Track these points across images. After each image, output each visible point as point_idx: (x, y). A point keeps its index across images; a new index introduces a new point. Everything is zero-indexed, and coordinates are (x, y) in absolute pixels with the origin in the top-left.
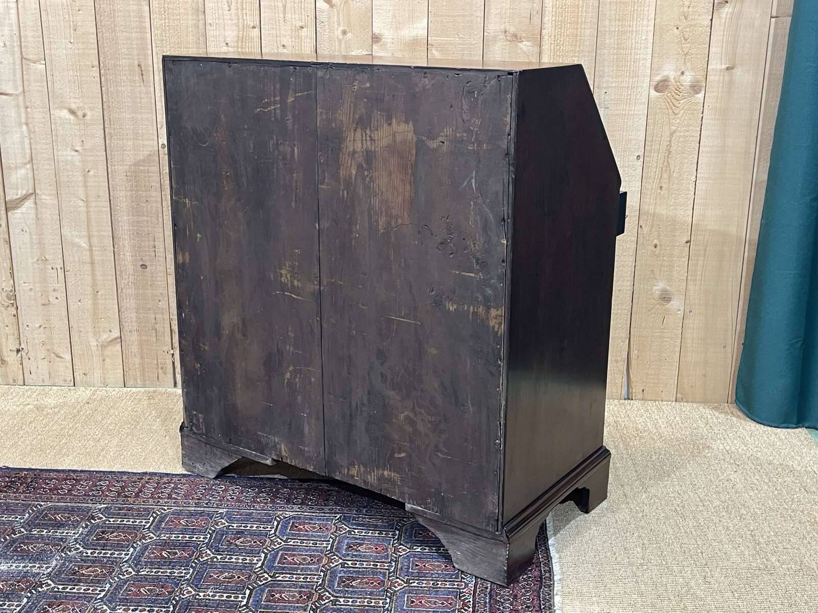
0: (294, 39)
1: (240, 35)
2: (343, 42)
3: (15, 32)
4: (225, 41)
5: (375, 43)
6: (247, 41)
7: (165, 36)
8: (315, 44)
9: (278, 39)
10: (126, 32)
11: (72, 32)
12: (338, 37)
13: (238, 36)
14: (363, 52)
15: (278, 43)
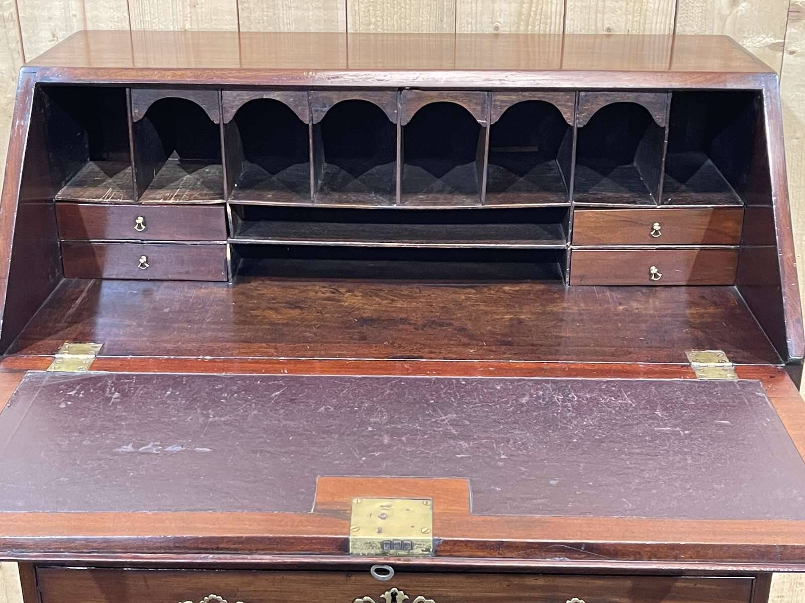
0: (630, 17)
1: (524, 11)
2: (729, 20)
3: (74, 12)
4: (492, 23)
5: (793, 21)
6: (537, 23)
7: (375, 16)
8: (672, 27)
9: (599, 15)
10: (297, 8)
11: (188, 10)
12: (719, 13)
13: (520, 14)
14: (767, 40)
15: (599, 25)
